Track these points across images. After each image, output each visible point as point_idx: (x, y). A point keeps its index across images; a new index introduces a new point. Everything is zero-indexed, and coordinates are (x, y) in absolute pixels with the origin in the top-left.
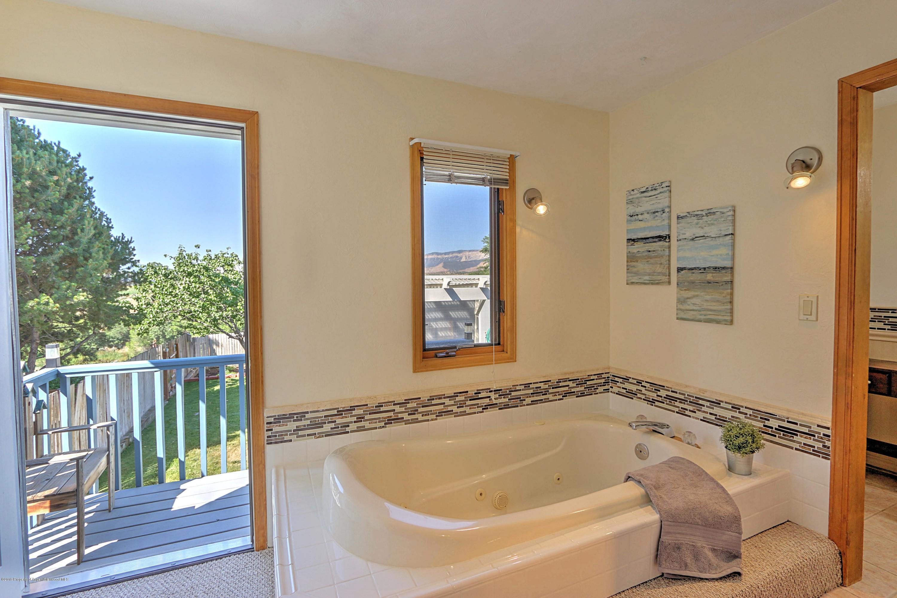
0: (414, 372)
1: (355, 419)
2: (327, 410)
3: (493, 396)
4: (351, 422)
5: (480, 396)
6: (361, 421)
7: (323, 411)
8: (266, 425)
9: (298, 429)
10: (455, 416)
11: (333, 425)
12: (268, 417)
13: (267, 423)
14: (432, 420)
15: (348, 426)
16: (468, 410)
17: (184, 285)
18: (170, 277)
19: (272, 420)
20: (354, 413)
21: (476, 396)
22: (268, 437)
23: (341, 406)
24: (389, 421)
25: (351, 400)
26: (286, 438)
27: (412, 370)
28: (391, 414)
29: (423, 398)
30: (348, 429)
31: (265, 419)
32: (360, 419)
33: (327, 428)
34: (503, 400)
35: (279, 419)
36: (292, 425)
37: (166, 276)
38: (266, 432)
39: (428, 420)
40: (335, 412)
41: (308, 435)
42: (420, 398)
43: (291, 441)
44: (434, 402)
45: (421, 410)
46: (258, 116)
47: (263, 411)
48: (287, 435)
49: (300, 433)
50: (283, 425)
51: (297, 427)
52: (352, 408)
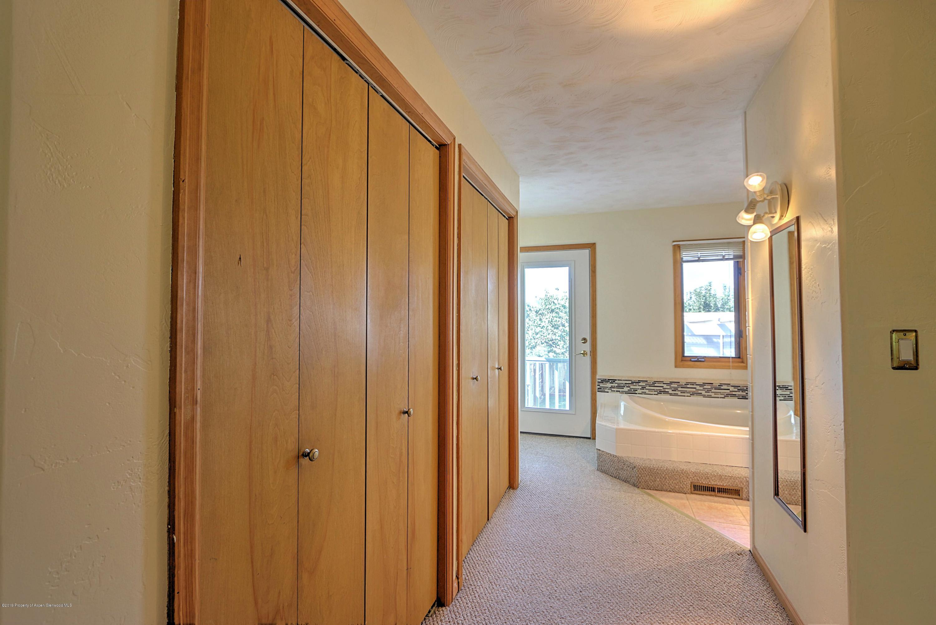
0: (676, 367)
1: (640, 387)
2: (626, 380)
3: (732, 389)
4: (639, 389)
5: (722, 388)
6: (644, 389)
7: (624, 380)
8: (597, 383)
9: (612, 387)
10: (703, 397)
11: (629, 388)
12: (598, 379)
13: (598, 382)
14: (687, 396)
15: (637, 390)
16: (713, 395)
17: (548, 319)
18: (539, 313)
19: (600, 381)
20: (640, 384)
21: (720, 387)
22: (598, 388)
23: (633, 379)
24: (660, 392)
25: (639, 377)
26: (606, 390)
27: (674, 366)
28: (661, 388)
29: (681, 382)
30: (636, 392)
31: (597, 380)
32: (643, 388)
33: (626, 389)
34: (741, 393)
35: (603, 381)
36: (609, 385)
37: (537, 312)
38: (597, 386)
39: (685, 396)
40: (630, 382)
41: (617, 391)
42: (679, 382)
43: (608, 392)
44: (688, 386)
45: (680, 389)
46: (595, 245)
47: (596, 376)
48: (606, 389)
49: (613, 389)
50: (605, 384)
51: (611, 386)
52: (639, 382)
